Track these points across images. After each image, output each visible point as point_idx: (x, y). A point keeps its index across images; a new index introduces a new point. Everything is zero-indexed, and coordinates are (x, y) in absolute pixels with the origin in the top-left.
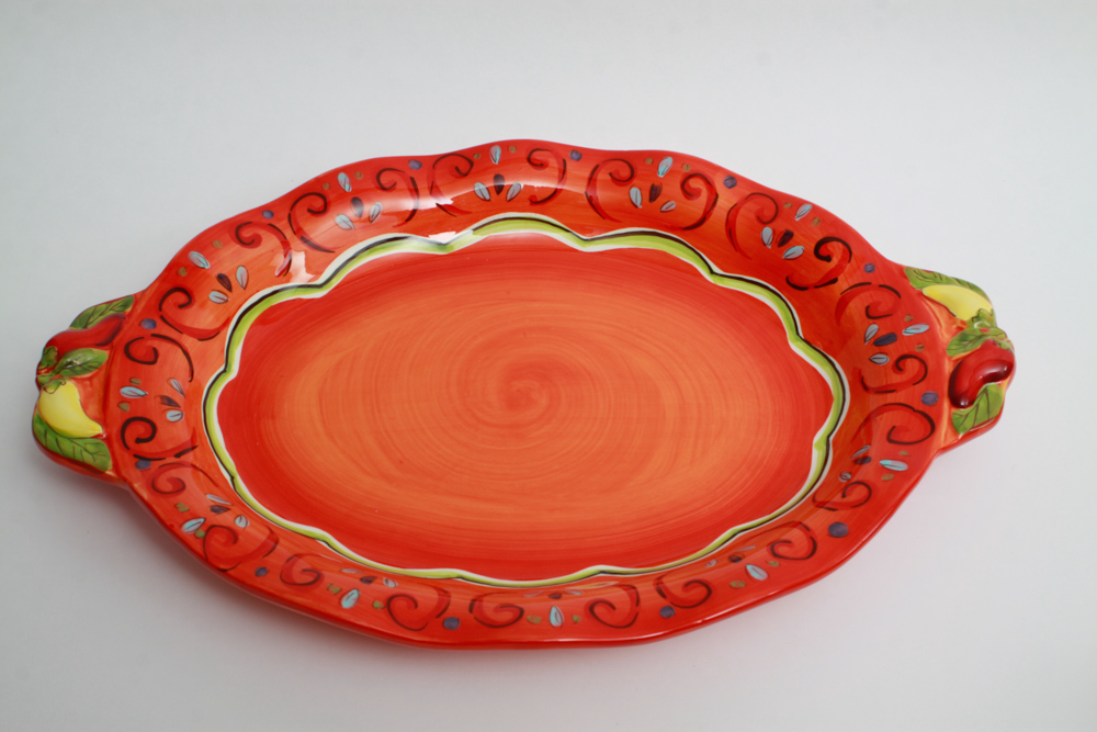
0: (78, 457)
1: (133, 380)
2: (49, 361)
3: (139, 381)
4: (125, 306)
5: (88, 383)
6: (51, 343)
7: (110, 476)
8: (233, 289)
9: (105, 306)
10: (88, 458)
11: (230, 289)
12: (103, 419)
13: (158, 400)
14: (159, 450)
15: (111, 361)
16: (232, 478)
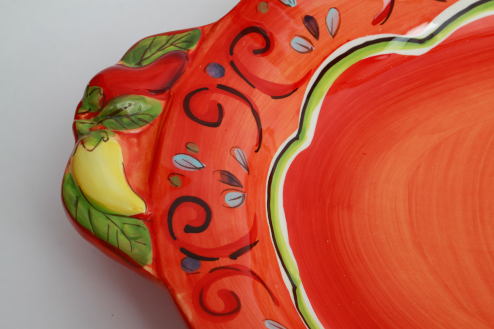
0: (113, 240)
1: (189, 146)
2: (92, 104)
3: (196, 148)
4: (190, 42)
5: (135, 140)
6: (98, 81)
7: (148, 273)
8: (320, 36)
9: (165, 38)
10: (124, 243)
11: (316, 35)
12: (147, 192)
13: (218, 175)
14: (211, 246)
15: (165, 116)
16: (295, 288)
